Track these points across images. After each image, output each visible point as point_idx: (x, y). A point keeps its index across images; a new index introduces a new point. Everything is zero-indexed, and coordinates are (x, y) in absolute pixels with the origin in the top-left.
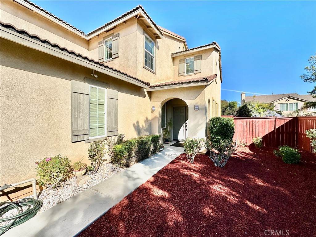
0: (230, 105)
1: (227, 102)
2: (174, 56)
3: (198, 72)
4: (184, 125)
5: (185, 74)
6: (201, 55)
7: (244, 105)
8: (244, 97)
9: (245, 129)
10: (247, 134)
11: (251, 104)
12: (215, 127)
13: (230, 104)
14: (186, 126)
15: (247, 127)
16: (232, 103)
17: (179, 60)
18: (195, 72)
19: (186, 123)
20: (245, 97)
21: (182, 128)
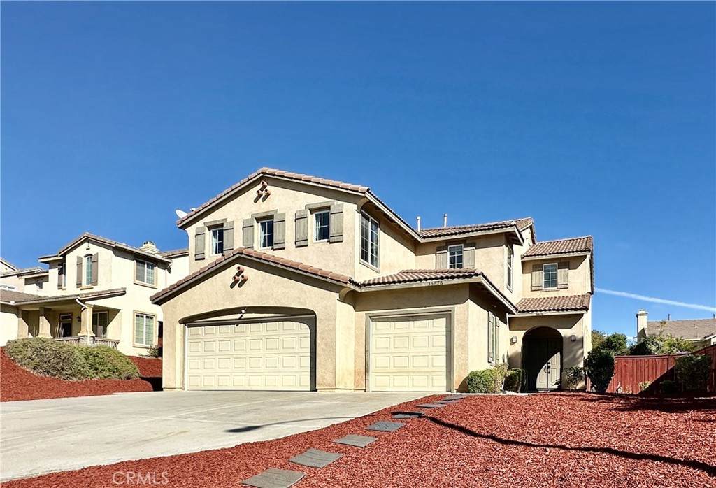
0: (608, 342)
1: (602, 336)
2: (526, 259)
3: (563, 287)
4: (546, 365)
5: (543, 289)
6: (569, 262)
7: (642, 343)
8: (643, 323)
9: (631, 373)
10: (633, 380)
11: (656, 340)
12: (595, 359)
13: (608, 340)
14: (549, 367)
15: (633, 370)
16: (614, 337)
17: (533, 266)
18: (559, 287)
19: (549, 363)
20: (648, 322)
21: (542, 370)
